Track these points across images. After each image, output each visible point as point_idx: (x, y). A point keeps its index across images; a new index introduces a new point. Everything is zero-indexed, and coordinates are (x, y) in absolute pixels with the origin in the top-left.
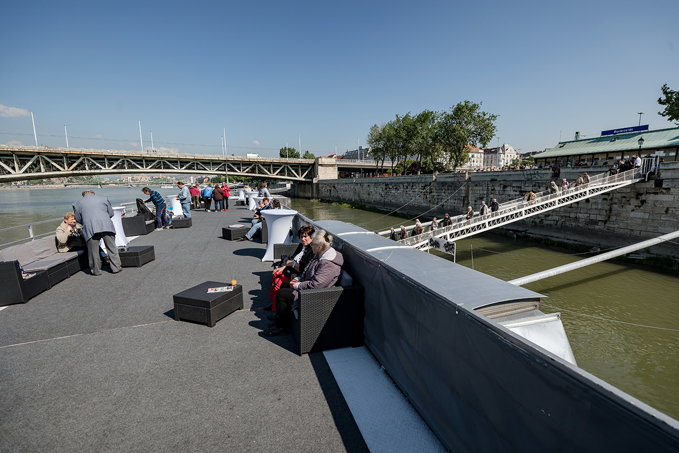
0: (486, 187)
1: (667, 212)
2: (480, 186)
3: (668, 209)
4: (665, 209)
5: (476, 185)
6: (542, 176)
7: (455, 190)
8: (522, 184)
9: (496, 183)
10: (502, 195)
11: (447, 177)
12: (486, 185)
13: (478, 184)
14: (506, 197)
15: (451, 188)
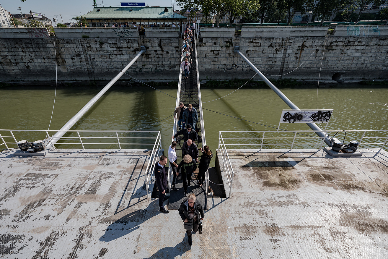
1: (205, 56)
3: (206, 54)
4: (205, 55)
6: (131, 34)
7: (39, 48)
8: (117, 41)
9: (90, 40)
10: (101, 52)
11: (18, 32)
12: (80, 42)
13: (69, 41)
14: (105, 53)
15: (32, 46)
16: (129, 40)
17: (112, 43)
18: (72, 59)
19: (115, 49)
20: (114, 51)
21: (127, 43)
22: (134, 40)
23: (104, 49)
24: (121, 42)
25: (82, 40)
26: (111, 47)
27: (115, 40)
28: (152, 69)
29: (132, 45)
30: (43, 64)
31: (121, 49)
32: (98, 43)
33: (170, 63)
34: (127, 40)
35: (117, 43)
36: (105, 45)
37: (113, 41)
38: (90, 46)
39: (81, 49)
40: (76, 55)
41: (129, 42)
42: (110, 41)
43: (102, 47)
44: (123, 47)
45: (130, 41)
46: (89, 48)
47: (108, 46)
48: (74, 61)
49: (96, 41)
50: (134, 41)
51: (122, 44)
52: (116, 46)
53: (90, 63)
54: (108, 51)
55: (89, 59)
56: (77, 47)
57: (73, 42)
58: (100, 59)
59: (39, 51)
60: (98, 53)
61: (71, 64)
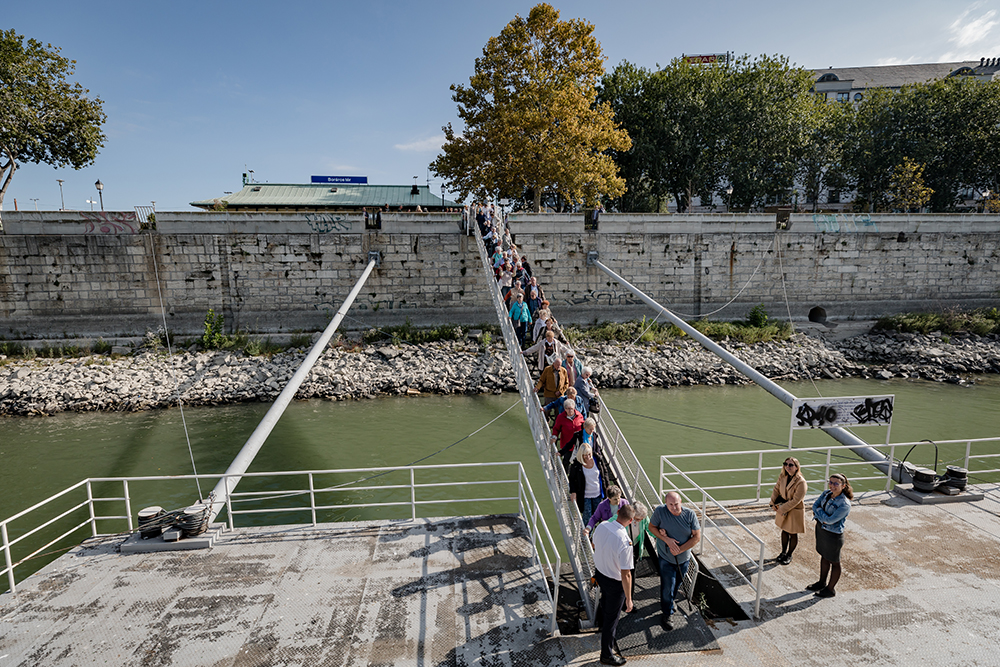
0: (217, 248)
2: (196, 245)
5: (184, 244)
6: (348, 226)
7: (103, 257)
8: (312, 240)
9: (244, 238)
10: (265, 265)
11: (57, 221)
12: (216, 243)
13: (188, 241)
14: (278, 268)
15: (86, 251)
16: (340, 238)
17: (299, 246)
18: (187, 281)
19: (304, 258)
20: (300, 263)
22: (354, 239)
23: (276, 258)
24: (322, 242)
25: (222, 239)
26: (294, 254)
27: (306, 238)
28: (391, 302)
29: (347, 249)
30: (103, 295)
31: (318, 259)
32: (263, 244)
33: (438, 289)
34: (337, 239)
35: (309, 246)
36: (280, 250)
37: (302, 241)
38: (241, 253)
39: (216, 259)
40: (200, 272)
41: (340, 244)
42: (293, 241)
43: (270, 254)
44: (324, 254)
45: (344, 241)
46: (238, 257)
47: (288, 252)
48: (191, 285)
49: (258, 241)
50: (354, 241)
51: (322, 248)
52: (307, 251)
53: (233, 291)
54: (284, 263)
55: (232, 282)
56: (205, 254)
57: (199, 243)
58: (261, 282)
59: (102, 262)
60: (259, 268)
61: (182, 293)
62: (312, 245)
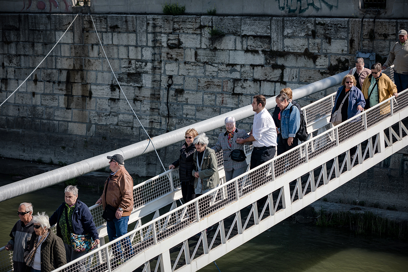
2: (127, 31)
5: (114, 28)
7: (33, 46)
8: (273, 27)
9: (184, 22)
10: (208, 67)
12: (150, 29)
13: (119, 24)
14: (223, 75)
15: (18, 36)
16: (316, 24)
17: (254, 37)
18: (113, 87)
19: (260, 59)
20: (253, 66)
21: (307, 36)
22: (337, 28)
23: (222, 57)
24: (288, 31)
25: (159, 22)
26: (247, 51)
27: (267, 23)
29: (325, 45)
30: (28, 100)
31: (280, 61)
32: (206, 32)
34: (311, 27)
35: (269, 38)
36: (228, 42)
37: (259, 29)
38: (178, 45)
39: (148, 54)
40: (129, 75)
41: (314, 35)
42: (247, 30)
43: (215, 49)
44: (288, 53)
45: (320, 30)
46: (174, 53)
47: (239, 46)
48: (116, 95)
49: (201, 27)
50: (337, 31)
51: (288, 42)
52: (265, 47)
53: (163, 108)
54: (233, 65)
55: (163, 93)
56: (136, 47)
57: (130, 28)
58: (200, 95)
59: (31, 53)
60: (199, 71)
61: (105, 105)
62: (274, 36)
